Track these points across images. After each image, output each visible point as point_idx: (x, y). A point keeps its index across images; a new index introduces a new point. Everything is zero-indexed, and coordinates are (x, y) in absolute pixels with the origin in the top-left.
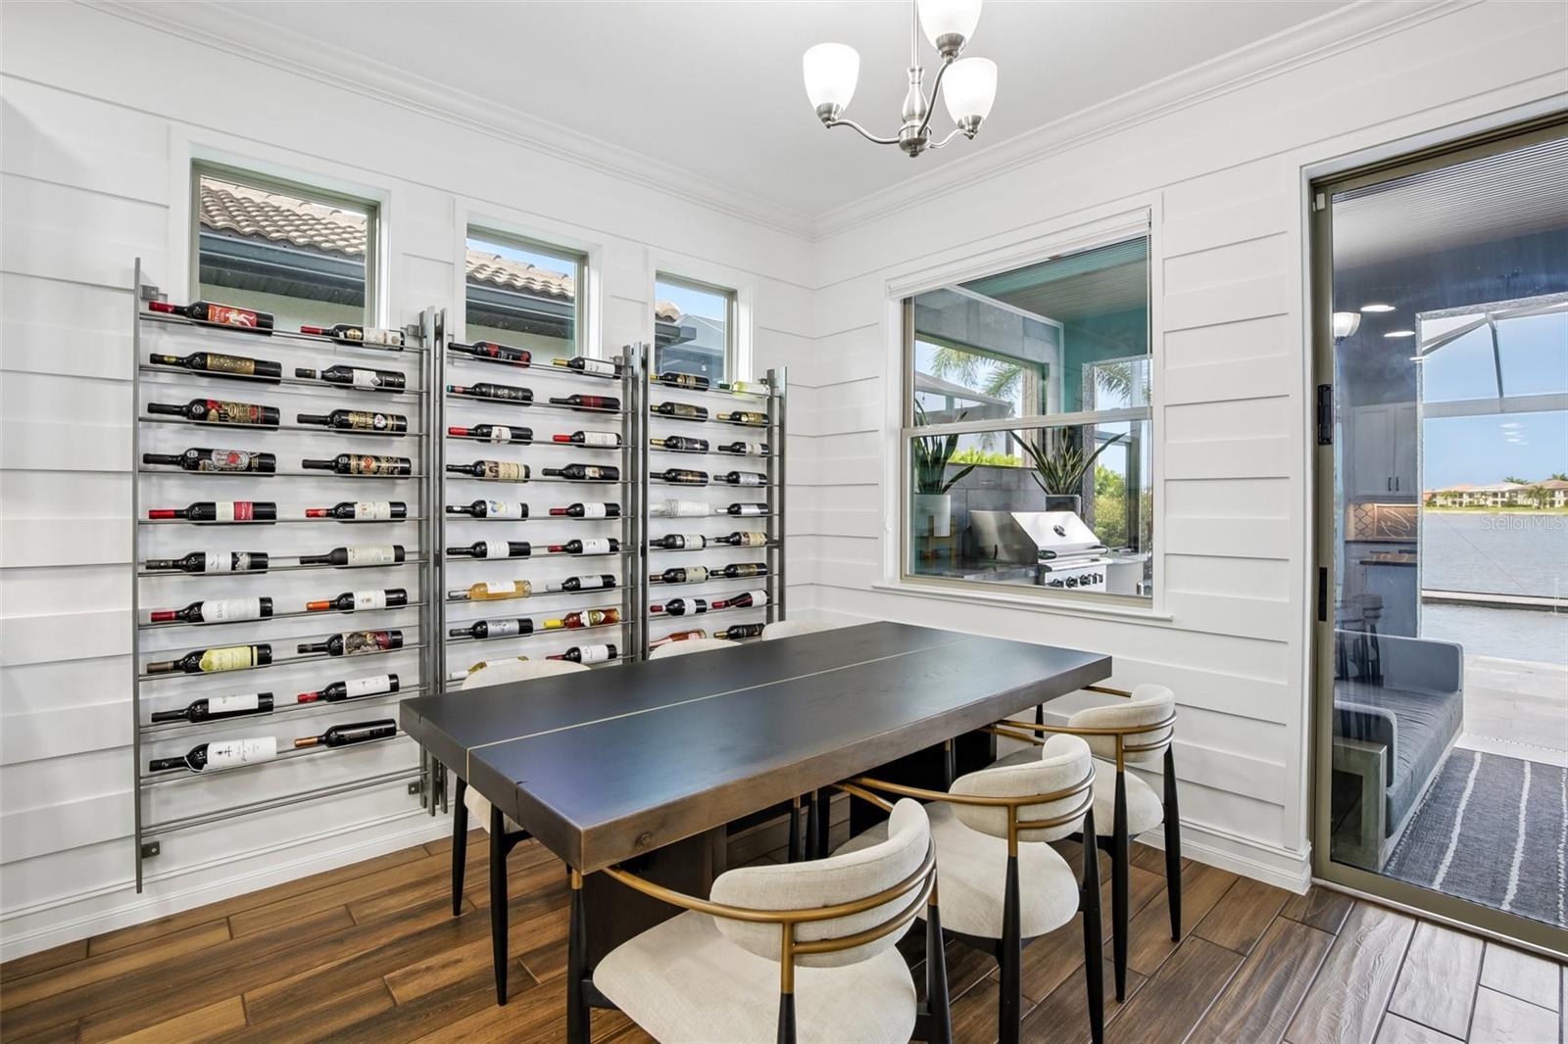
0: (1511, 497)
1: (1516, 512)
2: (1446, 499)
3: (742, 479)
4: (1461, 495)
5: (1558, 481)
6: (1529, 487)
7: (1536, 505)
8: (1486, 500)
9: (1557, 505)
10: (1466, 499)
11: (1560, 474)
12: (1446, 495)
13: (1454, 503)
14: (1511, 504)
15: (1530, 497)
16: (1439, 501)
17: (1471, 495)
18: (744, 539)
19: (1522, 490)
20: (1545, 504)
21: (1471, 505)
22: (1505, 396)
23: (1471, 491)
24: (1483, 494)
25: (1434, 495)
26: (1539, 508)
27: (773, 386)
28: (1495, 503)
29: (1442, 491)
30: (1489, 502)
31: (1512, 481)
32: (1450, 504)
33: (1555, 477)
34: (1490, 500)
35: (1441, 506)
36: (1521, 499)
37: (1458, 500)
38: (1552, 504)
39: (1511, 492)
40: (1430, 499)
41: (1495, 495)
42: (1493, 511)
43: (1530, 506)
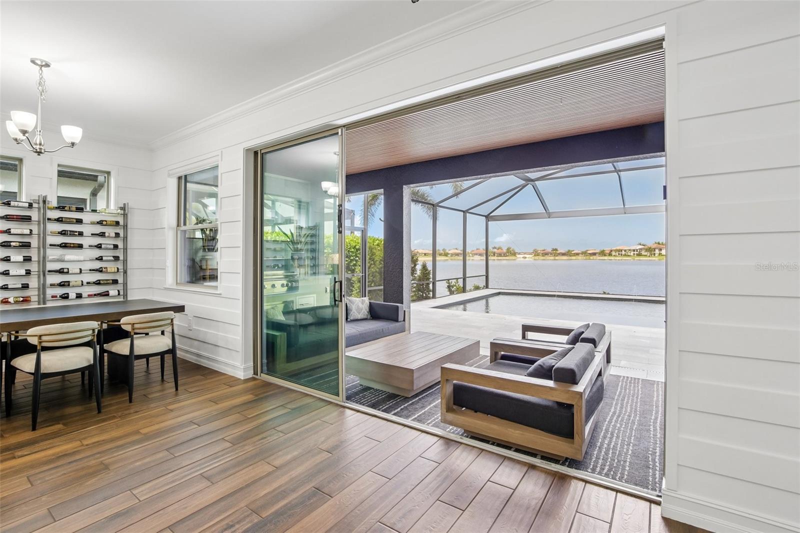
0: (640, 251)
1: (641, 258)
2: (616, 252)
3: (103, 246)
4: (622, 251)
5: (657, 245)
6: (646, 247)
7: (648, 255)
8: (630, 253)
9: (656, 255)
10: (623, 253)
11: (657, 242)
12: (616, 251)
13: (619, 254)
14: (639, 255)
15: (646, 251)
16: (613, 253)
17: (625, 251)
18: (104, 270)
19: (644, 249)
20: (652, 255)
21: (625, 255)
22: (626, 207)
23: (626, 249)
24: (629, 250)
25: (611, 251)
26: (649, 256)
27: (124, 210)
28: (634, 254)
29: (615, 249)
30: (632, 254)
31: (641, 245)
32: (617, 255)
33: (656, 243)
34: (632, 253)
35: (614, 255)
36: (643, 253)
37: (620, 253)
38: (654, 254)
39: (640, 249)
40: (610, 252)
41: (634, 251)
42: (633, 257)
43: (646, 255)
